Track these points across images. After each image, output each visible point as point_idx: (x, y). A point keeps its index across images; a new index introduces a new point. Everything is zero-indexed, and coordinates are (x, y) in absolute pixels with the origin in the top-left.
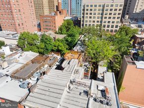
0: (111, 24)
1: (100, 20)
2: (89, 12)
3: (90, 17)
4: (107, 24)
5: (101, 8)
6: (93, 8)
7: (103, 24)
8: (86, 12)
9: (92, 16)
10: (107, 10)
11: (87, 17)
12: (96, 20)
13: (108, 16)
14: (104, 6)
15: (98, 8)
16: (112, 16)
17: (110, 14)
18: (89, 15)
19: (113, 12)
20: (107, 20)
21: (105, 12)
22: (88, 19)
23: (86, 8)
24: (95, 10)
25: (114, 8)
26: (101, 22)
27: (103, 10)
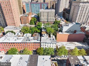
0: (51, 19)
1: (47, 17)
2: (43, 15)
3: (43, 17)
4: (50, 19)
5: (47, 13)
6: (44, 13)
7: (49, 19)
8: (41, 15)
9: (44, 16)
10: (49, 14)
11: (42, 17)
12: (46, 18)
13: (50, 16)
14: (48, 12)
15: (46, 13)
16: (52, 16)
17: (51, 15)
18: (43, 16)
19: (52, 15)
20: (50, 18)
21: (49, 15)
22: (43, 18)
23: (41, 13)
24: (45, 14)
25: (52, 13)
26: (48, 18)
27: (48, 14)
